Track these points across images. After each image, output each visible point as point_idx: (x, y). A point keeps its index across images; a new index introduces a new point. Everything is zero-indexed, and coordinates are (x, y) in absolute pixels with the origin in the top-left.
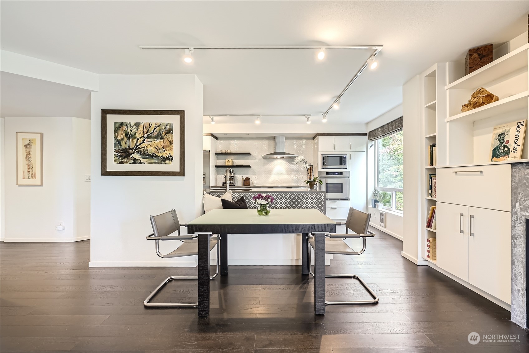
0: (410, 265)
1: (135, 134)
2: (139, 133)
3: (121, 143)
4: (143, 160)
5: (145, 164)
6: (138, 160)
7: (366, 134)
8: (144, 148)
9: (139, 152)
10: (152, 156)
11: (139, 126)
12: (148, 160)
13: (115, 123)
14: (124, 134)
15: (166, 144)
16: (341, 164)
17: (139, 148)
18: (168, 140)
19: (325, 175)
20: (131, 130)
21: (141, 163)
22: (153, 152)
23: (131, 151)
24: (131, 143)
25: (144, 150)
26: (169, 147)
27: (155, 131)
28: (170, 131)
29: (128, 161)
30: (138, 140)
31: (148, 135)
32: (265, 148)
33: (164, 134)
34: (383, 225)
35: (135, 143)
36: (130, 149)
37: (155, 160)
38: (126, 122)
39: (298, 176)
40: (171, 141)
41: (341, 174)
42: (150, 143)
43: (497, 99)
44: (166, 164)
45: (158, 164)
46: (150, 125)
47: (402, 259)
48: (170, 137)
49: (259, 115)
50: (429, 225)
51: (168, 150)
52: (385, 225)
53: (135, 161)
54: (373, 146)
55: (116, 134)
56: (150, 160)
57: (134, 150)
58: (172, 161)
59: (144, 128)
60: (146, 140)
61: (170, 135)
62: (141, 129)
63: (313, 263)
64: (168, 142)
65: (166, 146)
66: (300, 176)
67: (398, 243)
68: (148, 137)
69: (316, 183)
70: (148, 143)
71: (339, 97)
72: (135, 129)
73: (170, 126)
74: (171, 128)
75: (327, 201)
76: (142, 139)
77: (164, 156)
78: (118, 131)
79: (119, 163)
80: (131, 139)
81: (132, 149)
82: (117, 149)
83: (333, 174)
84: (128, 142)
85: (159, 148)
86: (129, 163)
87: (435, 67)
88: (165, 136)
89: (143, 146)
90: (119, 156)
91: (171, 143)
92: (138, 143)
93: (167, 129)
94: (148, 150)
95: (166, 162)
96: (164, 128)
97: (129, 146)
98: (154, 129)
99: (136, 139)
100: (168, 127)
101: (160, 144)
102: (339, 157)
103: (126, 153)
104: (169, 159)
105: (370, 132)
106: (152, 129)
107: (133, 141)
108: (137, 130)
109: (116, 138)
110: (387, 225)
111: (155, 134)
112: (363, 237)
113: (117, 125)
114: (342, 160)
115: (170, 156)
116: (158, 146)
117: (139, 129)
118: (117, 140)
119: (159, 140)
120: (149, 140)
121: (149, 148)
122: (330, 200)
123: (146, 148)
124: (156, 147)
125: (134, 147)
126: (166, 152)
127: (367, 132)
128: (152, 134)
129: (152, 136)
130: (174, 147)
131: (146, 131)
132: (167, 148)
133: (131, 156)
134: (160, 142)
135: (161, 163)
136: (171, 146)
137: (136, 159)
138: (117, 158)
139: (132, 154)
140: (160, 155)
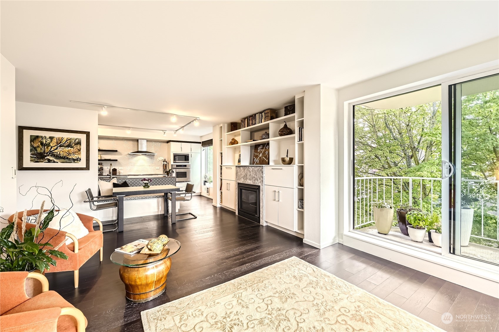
0: (215, 207)
1: (50, 144)
2: (53, 143)
3: (37, 149)
4: (55, 160)
5: (58, 162)
6: (52, 160)
7: (200, 143)
8: (57, 153)
9: (53, 155)
10: (64, 158)
11: (53, 138)
12: (60, 160)
13: (31, 136)
14: (39, 143)
15: (76, 151)
16: (185, 160)
17: (53, 153)
18: (77, 148)
19: (175, 167)
20: (46, 141)
21: (54, 162)
22: (64, 155)
23: (46, 154)
24: (46, 149)
25: (57, 154)
26: (77, 152)
27: (66, 142)
28: (79, 143)
29: (43, 161)
30: (51, 148)
31: (61, 145)
32: (130, 147)
33: (73, 145)
34: (208, 194)
35: (49, 150)
36: (45, 153)
37: (67, 161)
38: (42, 136)
39: (156, 167)
40: (79, 149)
41: (185, 166)
42: (62, 150)
43: (237, 143)
44: (75, 163)
45: (69, 162)
46: (63, 139)
47: (213, 206)
48: (79, 147)
49: (130, 128)
50: (221, 190)
51: (77, 155)
52: (209, 194)
53: (49, 161)
54: (204, 150)
55: (32, 143)
56: (63, 160)
57: (48, 154)
58: (80, 161)
59: (57, 140)
60: (59, 148)
61: (78, 146)
62: (55, 141)
63: (170, 211)
64: (77, 149)
65: (76, 152)
66: (158, 167)
67: (210, 200)
68: (60, 146)
69: (170, 172)
70: (61, 150)
71: (183, 127)
72: (50, 141)
73: (79, 140)
74: (80, 141)
75: (176, 183)
76: (55, 147)
77: (73, 158)
78: (35, 141)
79: (35, 162)
80: (46, 147)
81: (47, 153)
82: (33, 152)
83: (181, 166)
84: (43, 149)
85: (70, 153)
86: (44, 162)
87: (221, 125)
88: (75, 146)
89: (57, 152)
90: (35, 157)
91: (79, 150)
92: (52, 150)
93: (76, 142)
94: (61, 154)
95: (75, 162)
96: (74, 141)
97: (44, 151)
98: (66, 141)
99: (50, 147)
100: (77, 141)
101: (70, 151)
102: (184, 156)
103: (41, 156)
104: (78, 160)
105: (202, 142)
106: (64, 141)
107: (47, 148)
108: (51, 141)
109: (31, 145)
110: (210, 194)
111: (67, 144)
112: (191, 193)
113: (33, 137)
114: (186, 158)
115: (79, 158)
116: (69, 152)
117: (53, 141)
118: (33, 147)
119: (70, 148)
120: (61, 148)
121: (61, 153)
122: (179, 182)
123: (59, 153)
124: (67, 153)
125: (49, 152)
126: (75, 156)
127: (201, 141)
128: (64, 144)
129: (64, 145)
130: (81, 153)
131: (59, 142)
132: (76, 154)
133: (46, 158)
134: (71, 149)
135: (71, 162)
136: (79, 152)
137: (51, 159)
138: (33, 159)
139: (46, 156)
140: (71, 157)
